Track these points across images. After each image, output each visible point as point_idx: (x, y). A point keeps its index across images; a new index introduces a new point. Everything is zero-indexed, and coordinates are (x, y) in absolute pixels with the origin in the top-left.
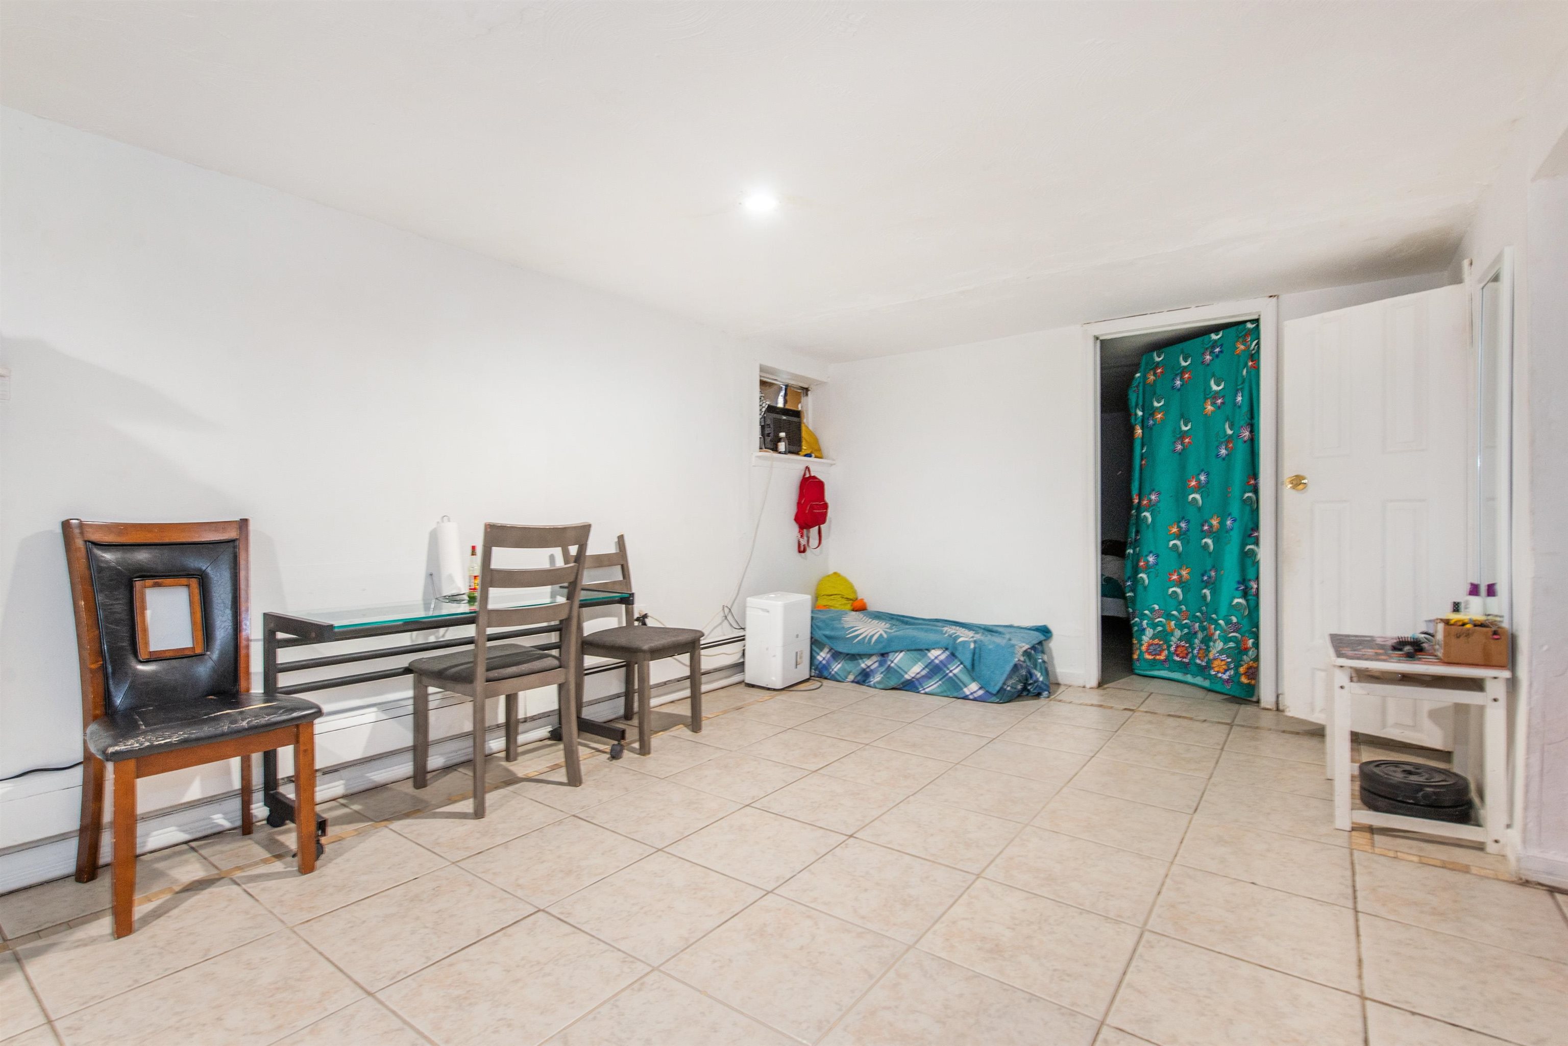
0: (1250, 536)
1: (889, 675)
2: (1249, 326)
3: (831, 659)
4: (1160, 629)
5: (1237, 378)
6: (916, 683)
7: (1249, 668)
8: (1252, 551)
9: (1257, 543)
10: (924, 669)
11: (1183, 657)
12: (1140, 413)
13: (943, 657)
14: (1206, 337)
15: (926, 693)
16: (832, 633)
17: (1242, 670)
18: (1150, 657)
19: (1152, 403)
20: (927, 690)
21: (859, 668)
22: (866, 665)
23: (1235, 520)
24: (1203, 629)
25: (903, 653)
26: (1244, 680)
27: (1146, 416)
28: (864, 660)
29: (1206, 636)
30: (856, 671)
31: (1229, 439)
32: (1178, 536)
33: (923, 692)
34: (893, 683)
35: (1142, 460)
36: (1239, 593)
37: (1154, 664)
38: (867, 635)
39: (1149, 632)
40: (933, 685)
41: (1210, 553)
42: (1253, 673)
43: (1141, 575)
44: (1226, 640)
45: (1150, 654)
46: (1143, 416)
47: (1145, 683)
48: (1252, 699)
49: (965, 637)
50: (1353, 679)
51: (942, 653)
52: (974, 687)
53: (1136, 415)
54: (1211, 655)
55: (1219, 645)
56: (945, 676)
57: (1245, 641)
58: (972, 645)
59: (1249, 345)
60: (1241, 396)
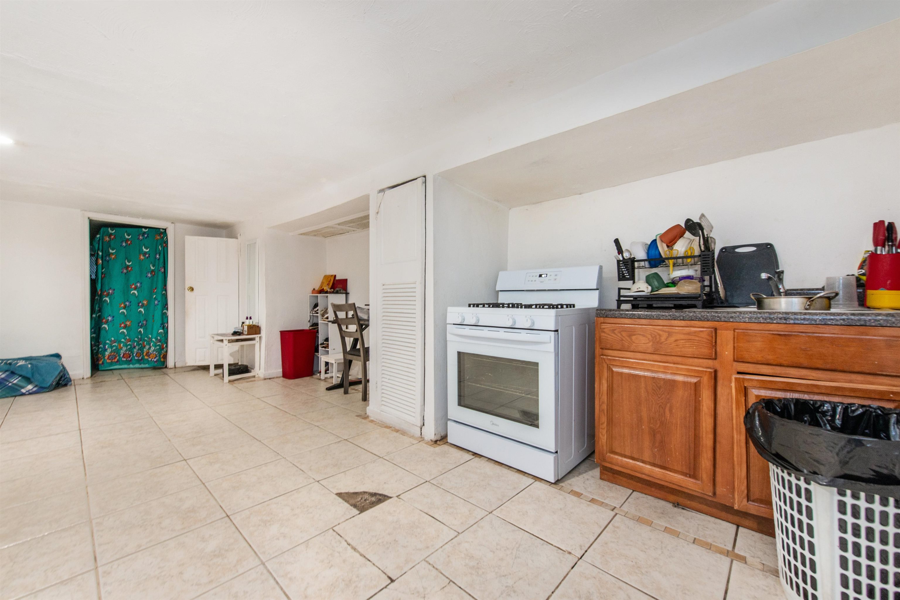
0: (165, 307)
2: (161, 230)
4: (114, 348)
5: (156, 250)
7: (164, 355)
8: (166, 312)
9: (167, 309)
11: (127, 358)
12: (101, 254)
14: (140, 229)
17: (162, 356)
19: (109, 251)
23: (159, 301)
24: (138, 344)
26: (162, 360)
27: (104, 255)
29: (141, 347)
31: (153, 271)
32: (124, 308)
35: (102, 274)
36: (161, 328)
37: (111, 364)
39: (109, 350)
41: (143, 315)
42: (165, 357)
43: (103, 326)
44: (156, 346)
45: (109, 360)
47: (110, 372)
48: (165, 366)
49: (21, 363)
50: (229, 342)
51: (2, 374)
52: (30, 387)
53: (98, 254)
54: (145, 354)
55: (153, 348)
56: (5, 386)
57: (163, 345)
58: (29, 366)
59: (162, 238)
60: (159, 255)
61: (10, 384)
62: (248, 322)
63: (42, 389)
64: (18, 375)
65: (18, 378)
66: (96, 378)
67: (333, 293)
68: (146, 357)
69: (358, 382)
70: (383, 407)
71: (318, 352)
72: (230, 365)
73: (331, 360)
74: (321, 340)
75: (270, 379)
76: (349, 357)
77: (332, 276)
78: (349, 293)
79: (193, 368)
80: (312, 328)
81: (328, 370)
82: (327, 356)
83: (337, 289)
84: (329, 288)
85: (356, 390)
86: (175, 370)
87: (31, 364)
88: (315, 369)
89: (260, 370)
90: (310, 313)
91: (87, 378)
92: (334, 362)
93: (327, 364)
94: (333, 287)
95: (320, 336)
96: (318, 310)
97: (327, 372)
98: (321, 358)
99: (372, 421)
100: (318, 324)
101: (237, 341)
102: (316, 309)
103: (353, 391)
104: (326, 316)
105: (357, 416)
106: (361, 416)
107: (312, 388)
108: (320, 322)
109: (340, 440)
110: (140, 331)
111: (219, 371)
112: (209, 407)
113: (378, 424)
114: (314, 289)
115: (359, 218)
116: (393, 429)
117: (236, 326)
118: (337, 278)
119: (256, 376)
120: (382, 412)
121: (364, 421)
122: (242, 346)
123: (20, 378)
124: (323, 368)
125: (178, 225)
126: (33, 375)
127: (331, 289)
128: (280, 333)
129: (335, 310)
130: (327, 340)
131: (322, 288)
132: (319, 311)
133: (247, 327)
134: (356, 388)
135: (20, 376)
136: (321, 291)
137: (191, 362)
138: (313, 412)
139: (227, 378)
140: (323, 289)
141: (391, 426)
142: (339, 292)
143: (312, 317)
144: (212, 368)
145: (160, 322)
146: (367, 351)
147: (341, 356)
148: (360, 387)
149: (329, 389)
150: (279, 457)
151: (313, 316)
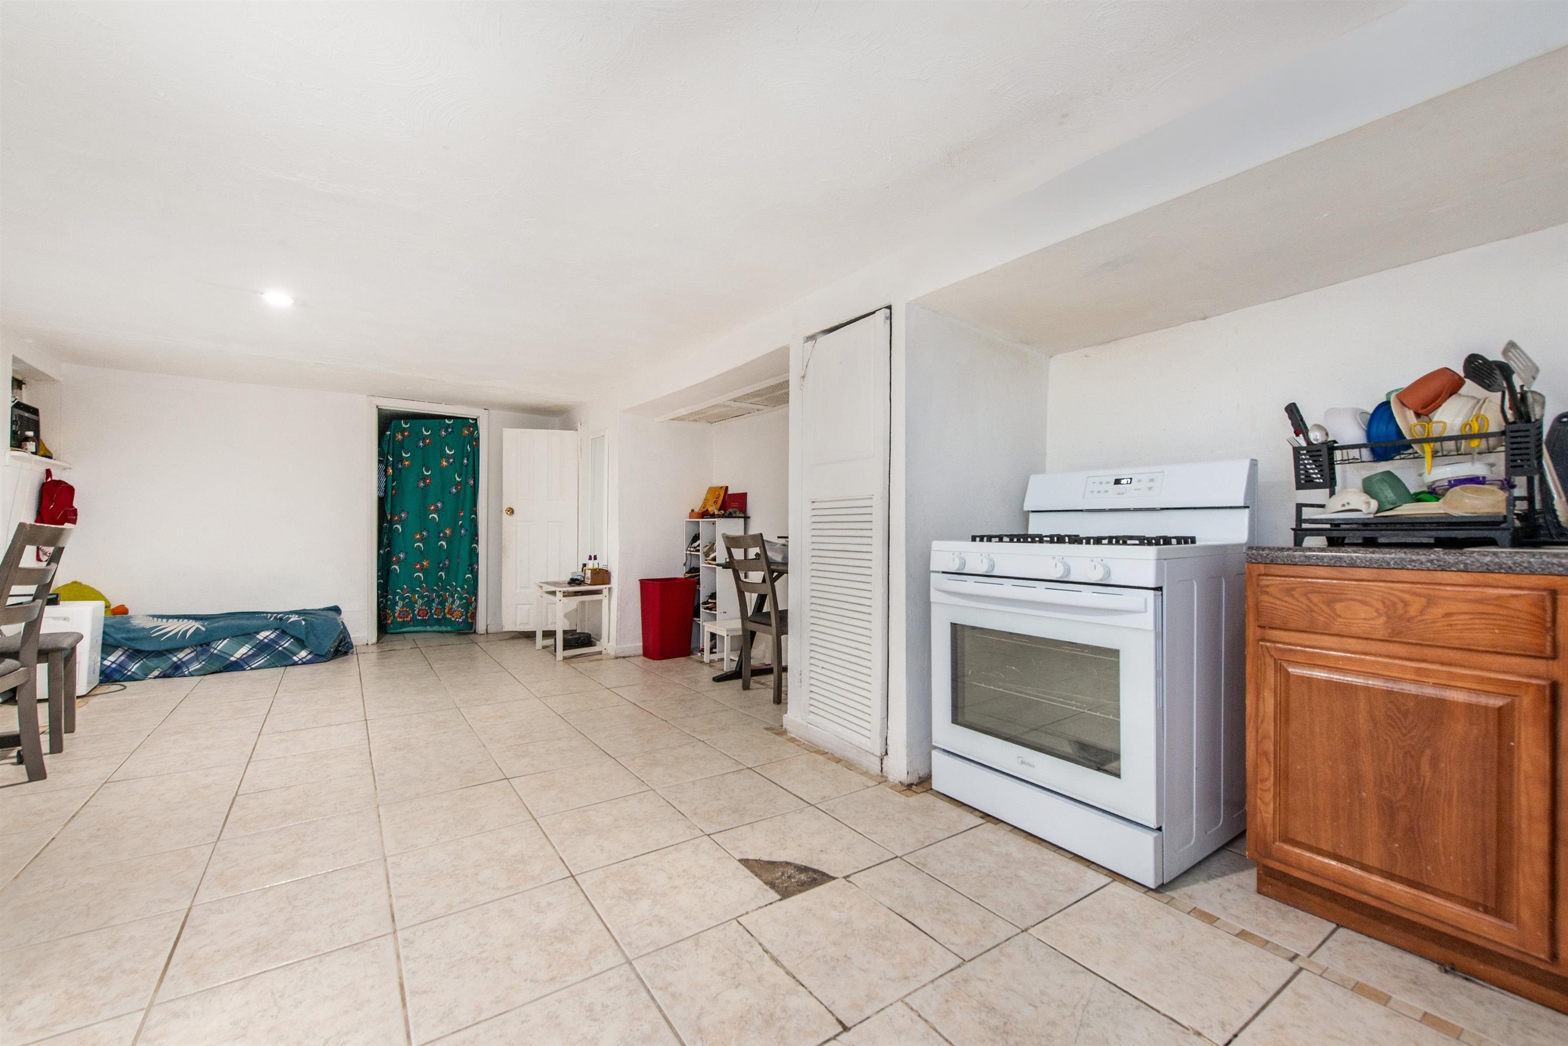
0: (474, 539)
1: (212, 661)
2: (471, 421)
3: (127, 660)
4: (407, 600)
5: (463, 450)
6: (242, 663)
7: (472, 614)
8: (475, 547)
9: (477, 543)
10: (251, 649)
11: (424, 616)
12: (391, 459)
13: (272, 636)
14: (442, 421)
15: (252, 669)
16: (132, 635)
17: (469, 615)
18: (401, 620)
19: (401, 455)
20: (253, 666)
21: (169, 663)
22: (178, 658)
23: (467, 530)
24: (438, 596)
25: (228, 639)
26: (470, 621)
27: (396, 461)
28: (175, 654)
29: (441, 600)
30: (165, 665)
31: (458, 484)
32: (420, 540)
33: (249, 668)
34: (215, 668)
35: (392, 490)
36: (469, 572)
37: (403, 624)
38: (180, 631)
39: (400, 604)
40: (260, 661)
41: (444, 550)
42: (474, 616)
43: (394, 567)
44: (461, 599)
45: (401, 618)
46: (393, 461)
47: (401, 637)
48: (473, 631)
49: (294, 618)
50: (564, 596)
51: (272, 633)
52: (303, 654)
53: (388, 459)
54: (446, 611)
55: (457, 602)
56: (274, 651)
57: (471, 599)
58: (303, 623)
59: (472, 433)
60: (467, 460)
61: (280, 648)
62: (591, 564)
63: (319, 657)
64: (290, 635)
65: (289, 640)
66: (383, 644)
67: (723, 516)
68: (448, 616)
69: (767, 671)
70: (812, 716)
71: (699, 617)
72: (565, 632)
73: (721, 631)
74: (703, 597)
75: (624, 657)
76: (752, 626)
77: (721, 487)
78: (749, 517)
79: (513, 634)
80: (688, 575)
81: (716, 648)
82: (713, 622)
83: (731, 510)
84: (716, 508)
85: (762, 684)
86: (487, 638)
87: (303, 620)
88: (693, 646)
89: (609, 642)
90: (687, 550)
91: (372, 644)
92: (725, 635)
93: (713, 636)
94: (723, 507)
95: (701, 589)
96: (699, 546)
97: (714, 650)
98: (703, 626)
99: (793, 740)
100: (699, 569)
101: (576, 594)
102: (696, 544)
103: (758, 686)
104: (712, 556)
105: (767, 729)
106: (773, 729)
107: (691, 676)
108: (702, 565)
109: (741, 767)
110: (441, 574)
111: (550, 642)
112: (537, 697)
113: (804, 746)
114: (693, 511)
115: (767, 388)
116: (831, 756)
117: (572, 569)
118: (730, 492)
119: (603, 653)
120: (810, 725)
121: (778, 738)
122: (583, 603)
123: (292, 640)
124: (706, 644)
125: (493, 412)
126: (307, 637)
127: (720, 510)
128: (639, 582)
129: (729, 546)
130: (713, 596)
131: (705, 509)
132: (700, 548)
133: (590, 571)
134: (763, 681)
135: (293, 637)
136: (705, 514)
137: (509, 626)
138: (694, 716)
139: (560, 653)
140: (707, 510)
141: (827, 751)
142: (734, 515)
143: (689, 557)
144: (539, 636)
145: (468, 563)
146: (783, 617)
147: (737, 624)
148: (770, 679)
149: (718, 679)
150: (645, 788)
151: (691, 554)
